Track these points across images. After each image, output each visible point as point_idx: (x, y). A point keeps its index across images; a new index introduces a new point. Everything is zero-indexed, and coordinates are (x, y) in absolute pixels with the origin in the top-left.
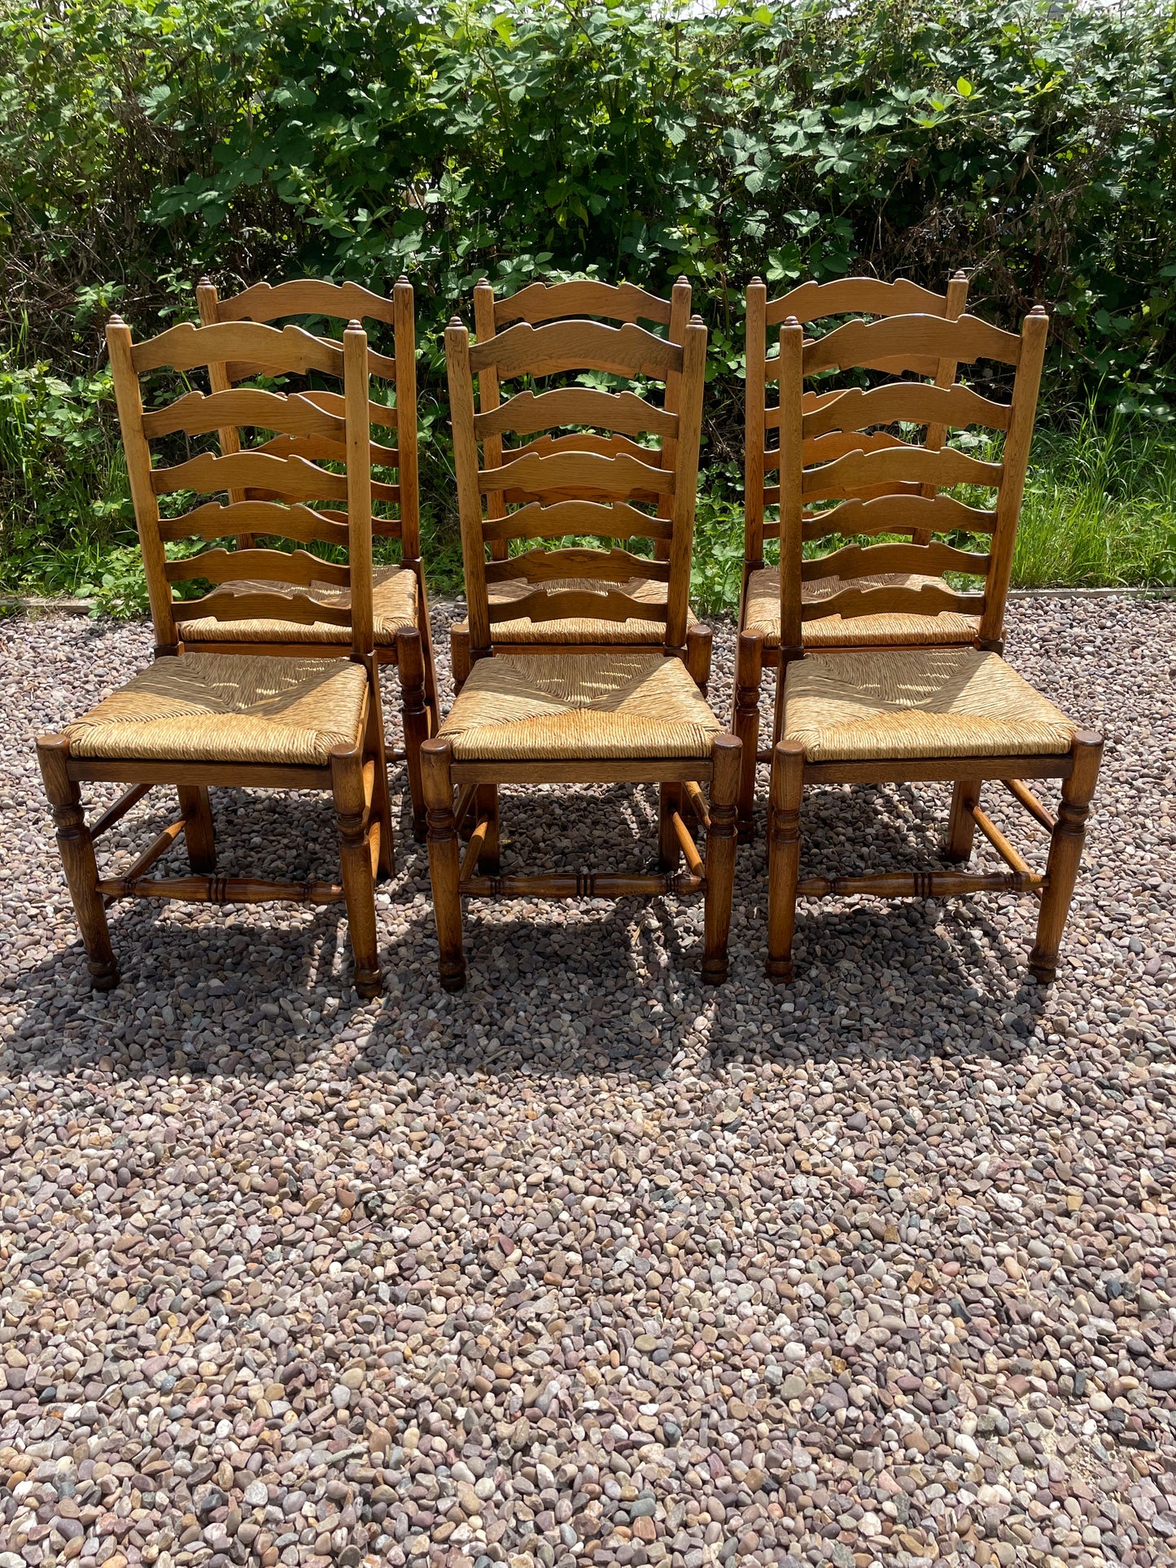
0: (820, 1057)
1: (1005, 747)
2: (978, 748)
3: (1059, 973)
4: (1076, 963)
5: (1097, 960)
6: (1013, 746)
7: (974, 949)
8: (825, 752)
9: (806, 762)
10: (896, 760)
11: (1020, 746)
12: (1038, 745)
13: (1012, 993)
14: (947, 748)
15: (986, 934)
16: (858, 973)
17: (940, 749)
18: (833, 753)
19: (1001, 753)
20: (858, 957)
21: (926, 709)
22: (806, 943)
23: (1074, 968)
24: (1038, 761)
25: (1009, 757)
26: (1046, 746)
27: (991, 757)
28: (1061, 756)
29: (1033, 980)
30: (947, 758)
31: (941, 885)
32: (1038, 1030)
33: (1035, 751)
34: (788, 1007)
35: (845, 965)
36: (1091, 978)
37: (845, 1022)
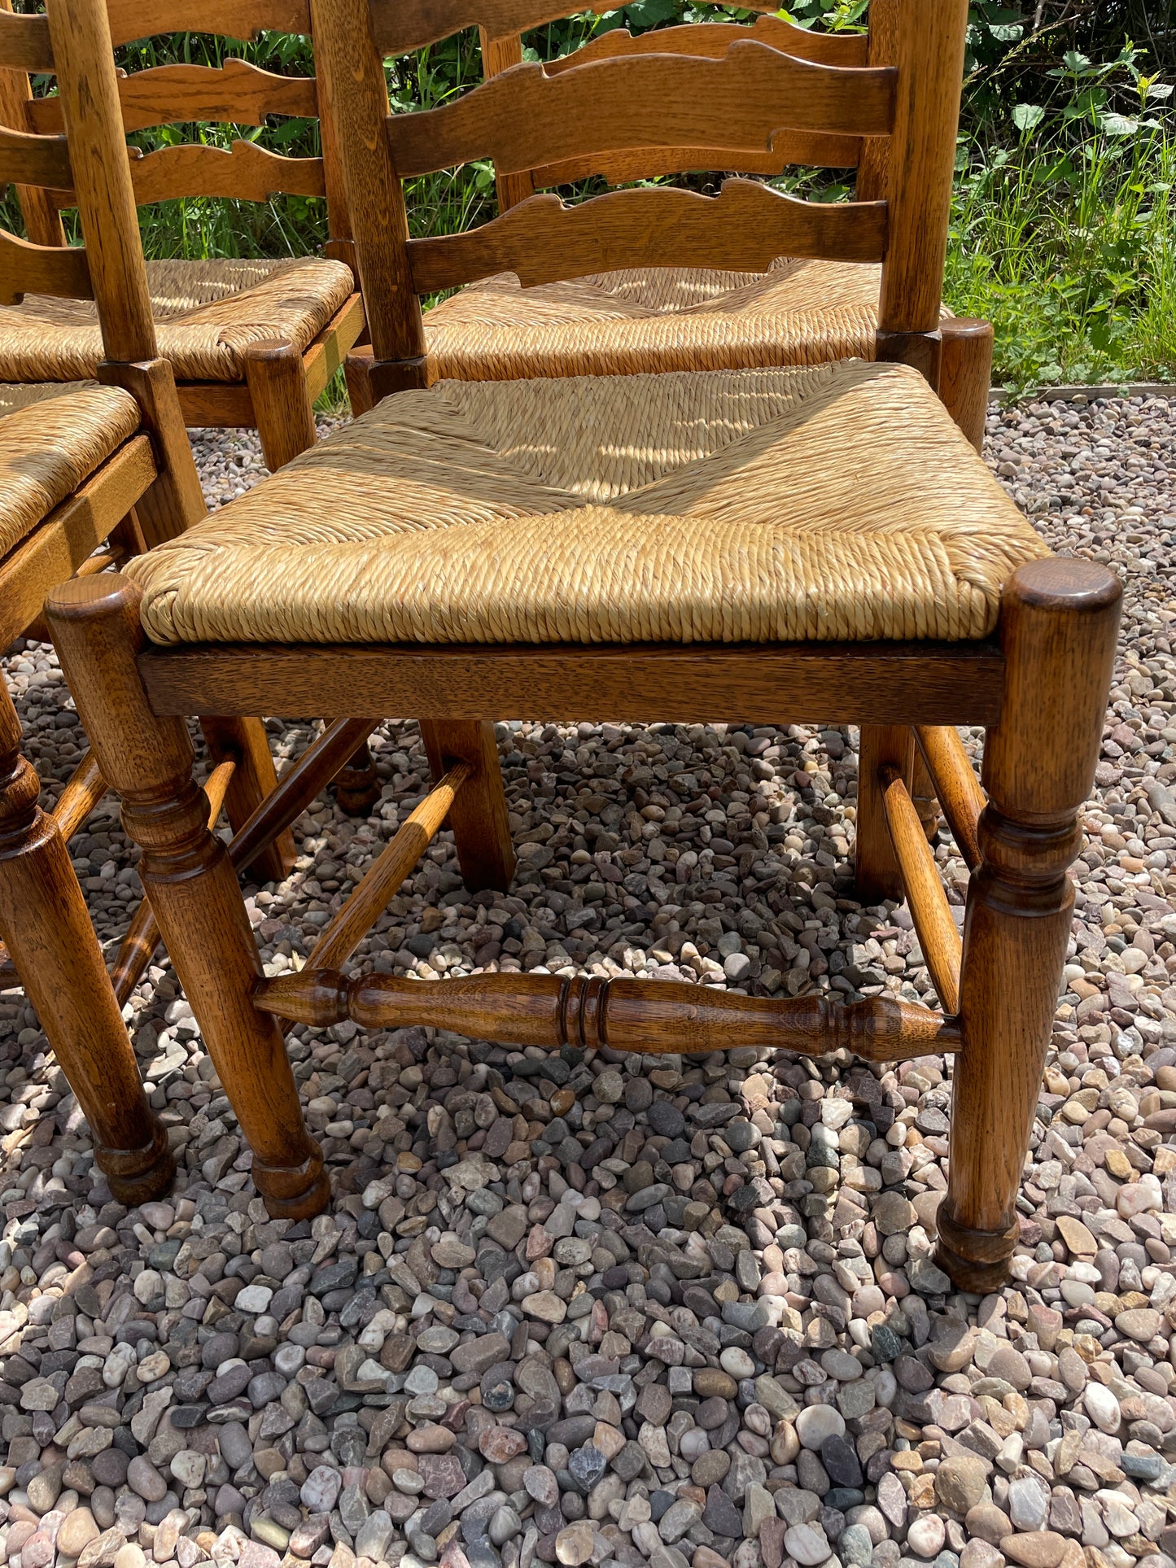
0: (227, 1498)
1: (761, 612)
2: (666, 612)
3: (1022, 1263)
4: (1078, 1238)
5: (1142, 1236)
6: (787, 610)
7: (814, 1155)
8: (190, 613)
9: (142, 645)
10: (410, 646)
11: (813, 613)
12: (876, 609)
13: (860, 1327)
14: (564, 613)
15: (862, 1111)
16: (490, 1203)
17: (542, 615)
18: (214, 617)
19: (747, 630)
20: (518, 1149)
21: (619, 505)
22: (422, 1093)
23: (1068, 1258)
24: (872, 665)
25: (775, 645)
26: (905, 609)
27: (713, 645)
28: (963, 646)
29: (937, 1281)
30: (573, 646)
31: (634, 1022)
32: (890, 1488)
33: (863, 626)
34: (253, 1298)
35: (469, 1175)
36: (1107, 1299)
37: (371, 1371)
